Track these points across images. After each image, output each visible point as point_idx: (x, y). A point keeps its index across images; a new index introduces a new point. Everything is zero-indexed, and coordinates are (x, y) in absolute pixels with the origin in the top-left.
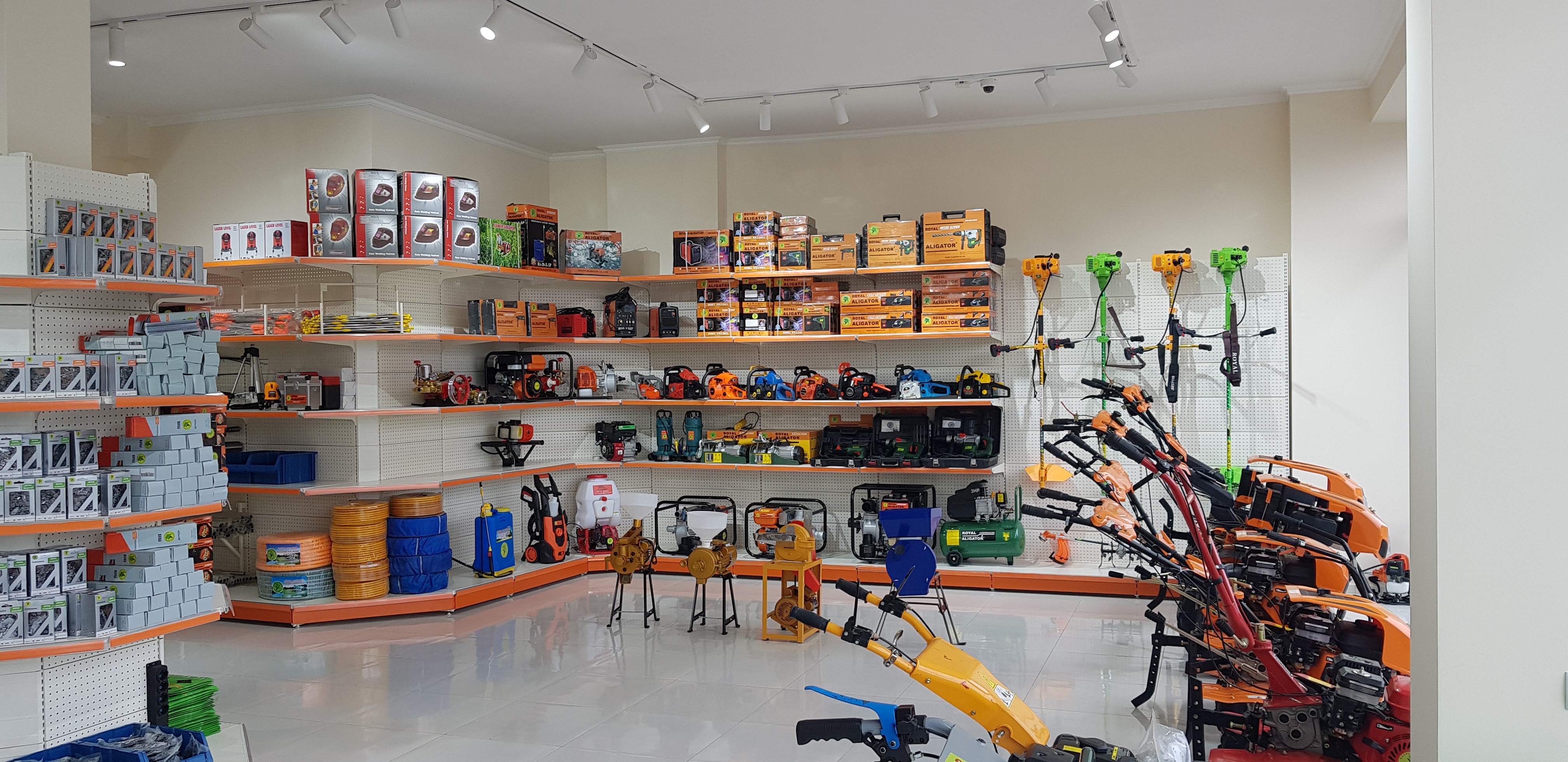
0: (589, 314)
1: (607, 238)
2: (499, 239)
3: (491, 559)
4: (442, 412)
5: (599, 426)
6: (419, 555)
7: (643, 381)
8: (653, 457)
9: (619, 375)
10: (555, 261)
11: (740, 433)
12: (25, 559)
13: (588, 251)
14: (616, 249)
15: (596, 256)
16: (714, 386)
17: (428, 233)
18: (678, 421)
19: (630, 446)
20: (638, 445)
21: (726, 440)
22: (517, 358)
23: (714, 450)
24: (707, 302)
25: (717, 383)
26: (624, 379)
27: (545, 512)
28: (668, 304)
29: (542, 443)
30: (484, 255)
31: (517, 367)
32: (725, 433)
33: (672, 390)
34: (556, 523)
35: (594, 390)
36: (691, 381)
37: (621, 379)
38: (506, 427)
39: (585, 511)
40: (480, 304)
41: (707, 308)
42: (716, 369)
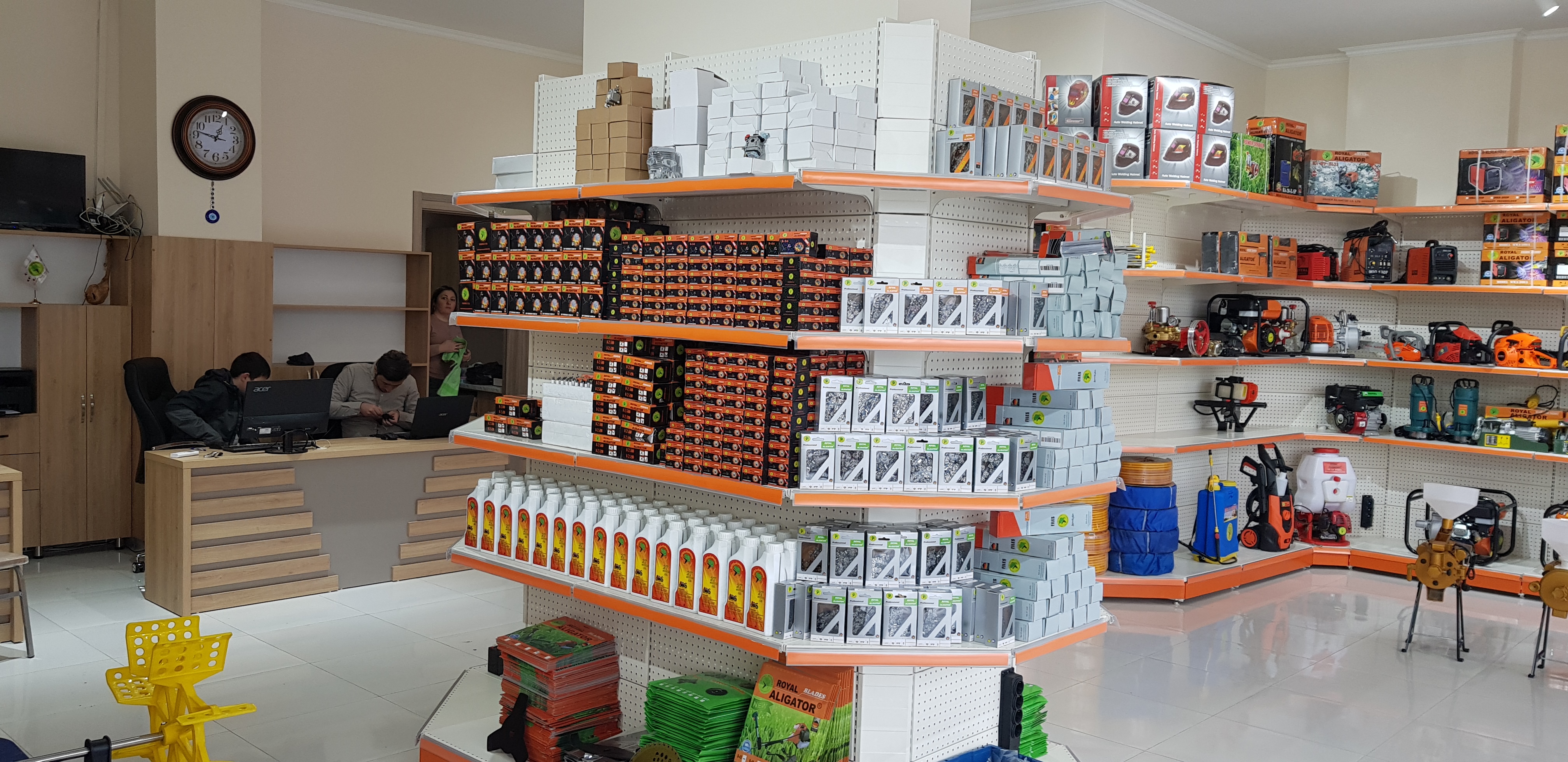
0: (1331, 253)
1: (1362, 160)
2: (1248, 158)
3: (1216, 542)
4: (1183, 363)
5: (1331, 390)
6: (1147, 529)
7: (1397, 338)
8: (1402, 432)
9: (1362, 329)
10: (1300, 186)
11: (1537, 412)
12: (916, 538)
13: (1338, 175)
14: (1372, 173)
15: (1347, 182)
16: (1505, 349)
17: (1180, 150)
18: (1443, 391)
19: (1374, 416)
20: (1384, 417)
21: (1516, 419)
22: (1252, 303)
23: (1498, 432)
24: (1498, 241)
25: (1510, 346)
26: (1369, 334)
27: (1271, 489)
28: (1440, 243)
29: (1264, 405)
30: (1232, 176)
31: (1252, 314)
32: (1512, 410)
33: (1442, 351)
34: (1284, 504)
35: (1331, 345)
36: (1471, 341)
37: (1365, 334)
38: (1227, 385)
39: (1311, 492)
40: (1218, 237)
41: (1498, 249)
42: (1506, 328)
